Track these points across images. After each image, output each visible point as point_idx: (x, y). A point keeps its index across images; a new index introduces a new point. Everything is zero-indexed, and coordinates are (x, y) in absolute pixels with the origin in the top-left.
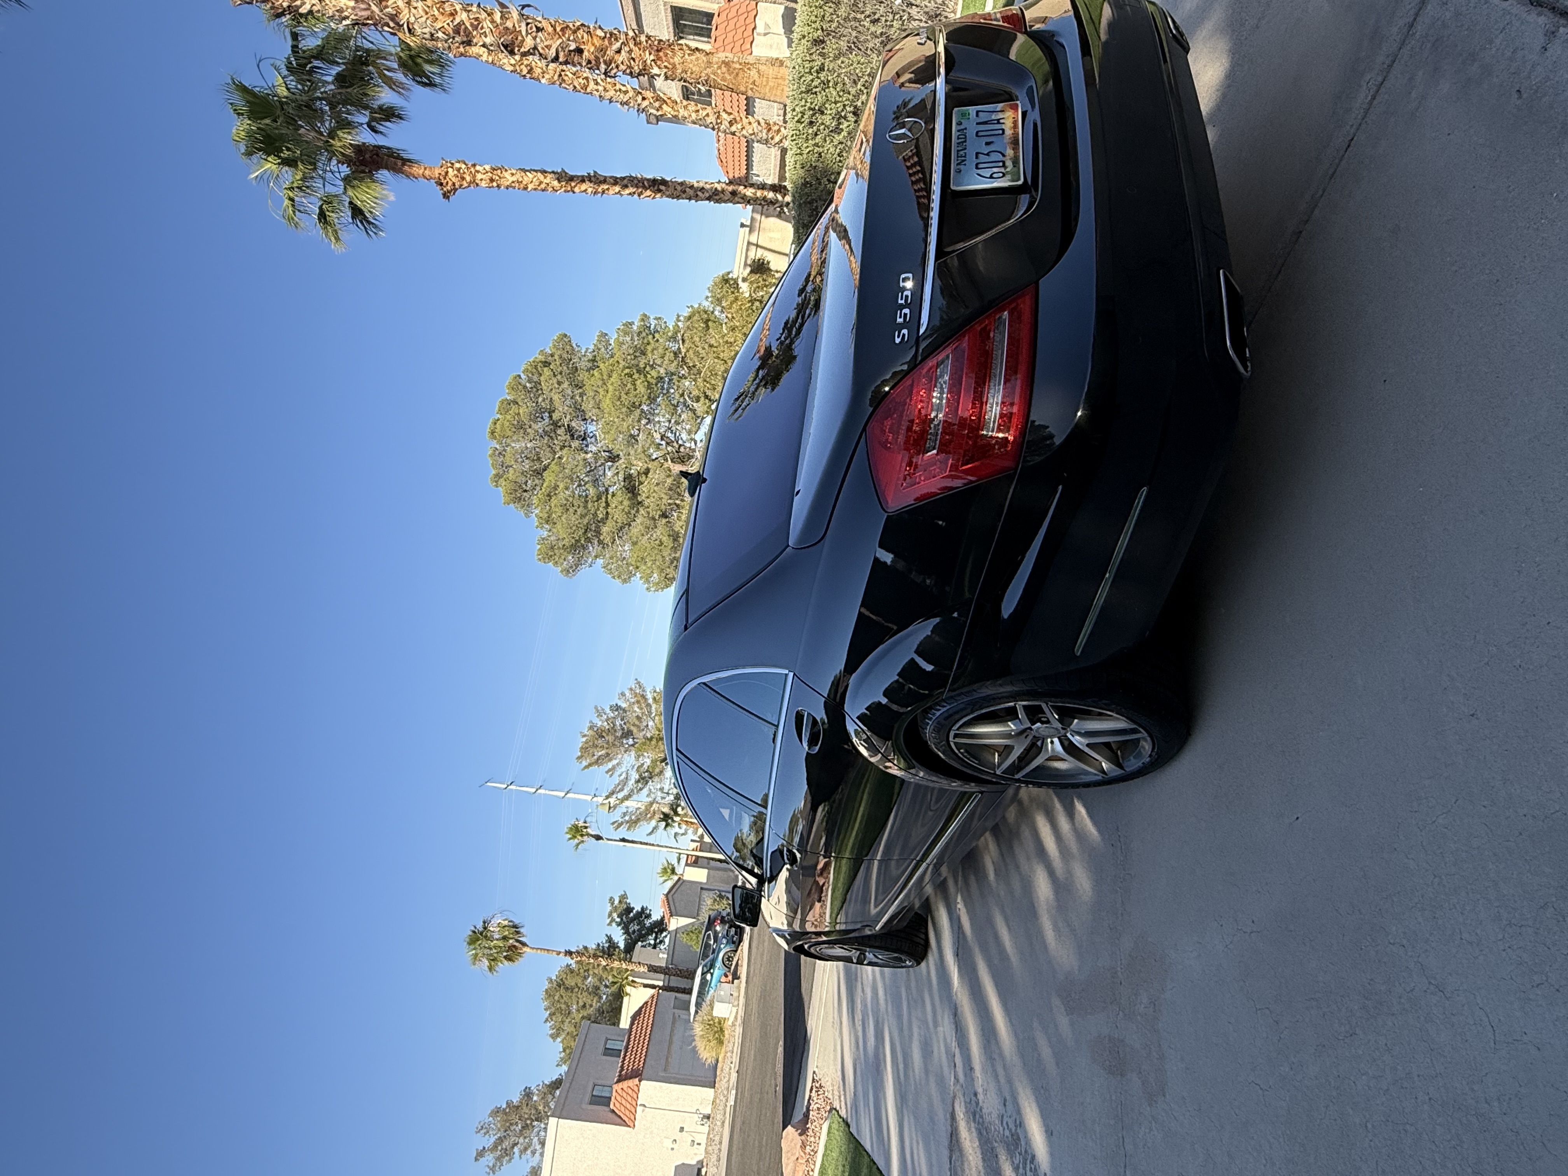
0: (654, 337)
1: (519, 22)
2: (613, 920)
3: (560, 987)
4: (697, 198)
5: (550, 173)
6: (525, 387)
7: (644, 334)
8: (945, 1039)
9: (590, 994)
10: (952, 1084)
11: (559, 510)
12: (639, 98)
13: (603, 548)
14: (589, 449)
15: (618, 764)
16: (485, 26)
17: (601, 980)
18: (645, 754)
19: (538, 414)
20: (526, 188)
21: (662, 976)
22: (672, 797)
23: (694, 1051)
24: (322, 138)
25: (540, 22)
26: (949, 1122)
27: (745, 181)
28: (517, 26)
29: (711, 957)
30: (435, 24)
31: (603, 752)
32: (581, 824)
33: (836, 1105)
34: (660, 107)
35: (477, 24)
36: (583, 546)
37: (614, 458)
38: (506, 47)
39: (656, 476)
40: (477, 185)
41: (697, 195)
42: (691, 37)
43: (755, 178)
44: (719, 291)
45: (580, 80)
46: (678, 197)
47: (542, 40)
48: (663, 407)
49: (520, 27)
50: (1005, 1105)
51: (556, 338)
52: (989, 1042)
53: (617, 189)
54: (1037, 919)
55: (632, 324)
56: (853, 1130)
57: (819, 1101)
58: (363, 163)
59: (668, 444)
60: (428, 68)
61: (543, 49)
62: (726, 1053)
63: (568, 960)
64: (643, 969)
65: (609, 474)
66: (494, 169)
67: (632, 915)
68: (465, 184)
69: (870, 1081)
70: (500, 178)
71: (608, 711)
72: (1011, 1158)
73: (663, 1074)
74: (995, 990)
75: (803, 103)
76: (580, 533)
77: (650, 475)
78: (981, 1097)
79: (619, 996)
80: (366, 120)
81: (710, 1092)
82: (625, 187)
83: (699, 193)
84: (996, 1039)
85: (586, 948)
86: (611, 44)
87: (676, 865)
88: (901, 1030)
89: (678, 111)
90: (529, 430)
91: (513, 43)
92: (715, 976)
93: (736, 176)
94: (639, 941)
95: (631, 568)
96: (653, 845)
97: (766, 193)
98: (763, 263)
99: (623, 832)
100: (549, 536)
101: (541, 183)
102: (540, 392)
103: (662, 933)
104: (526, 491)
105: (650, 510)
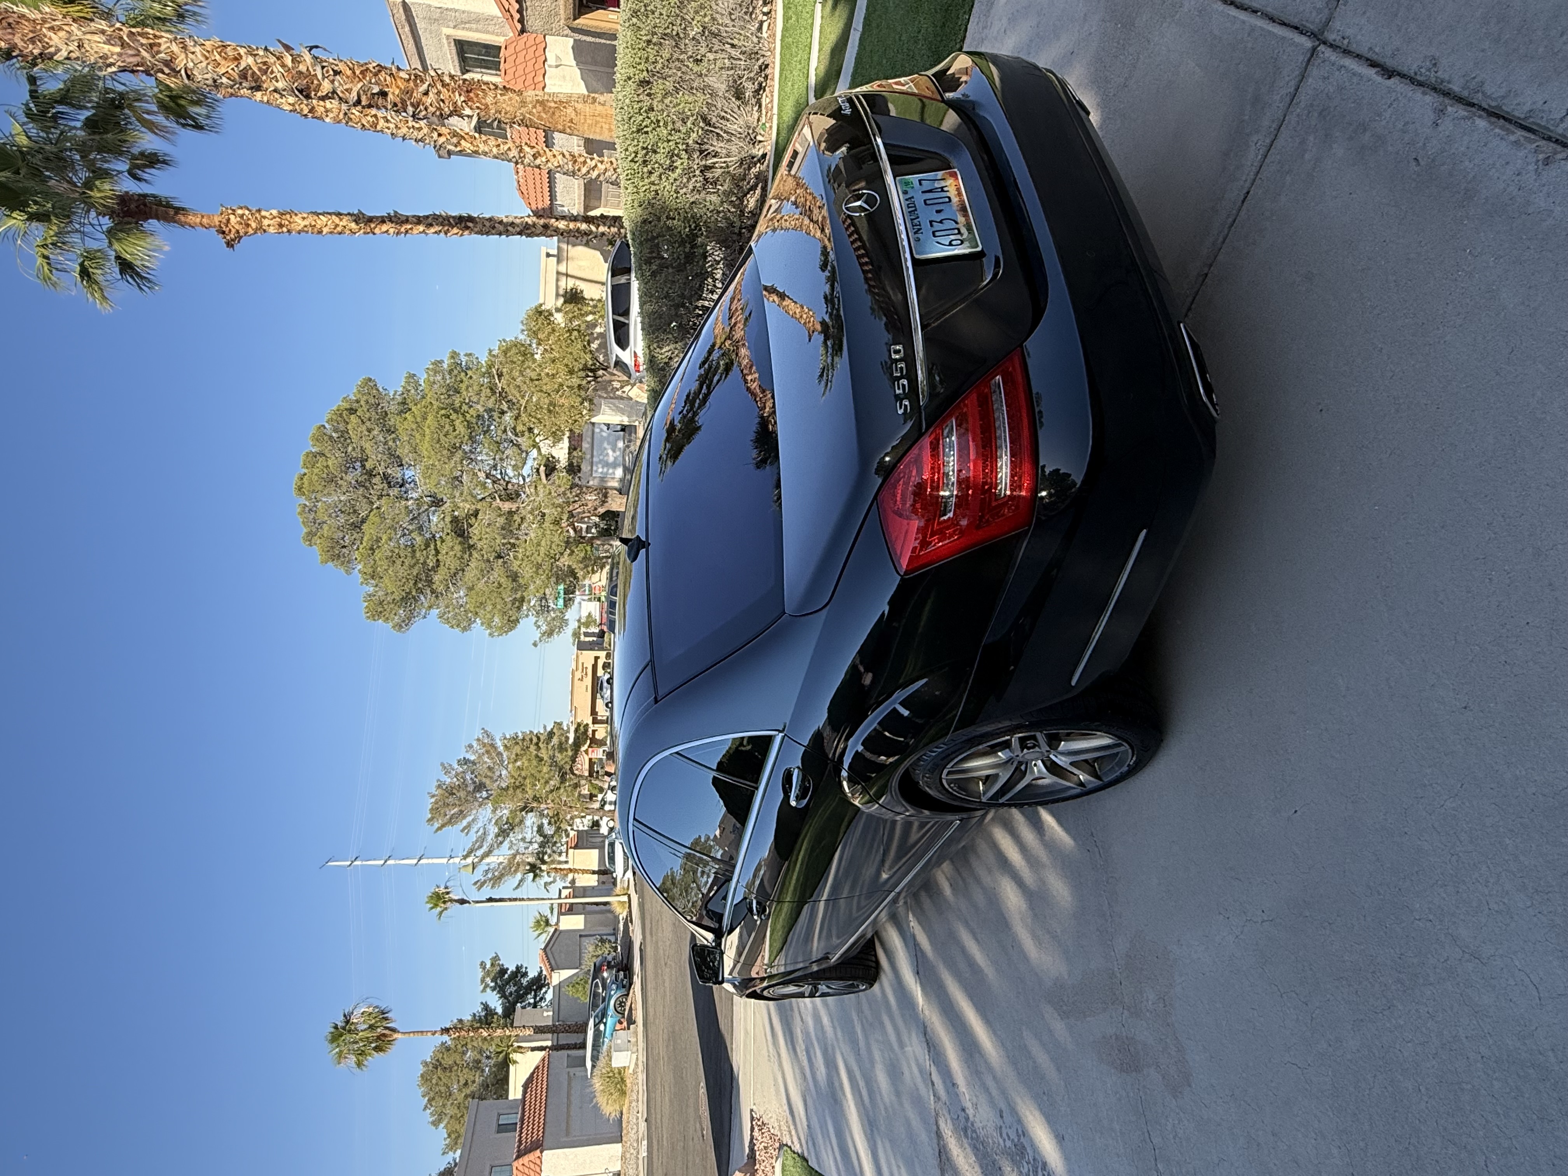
0: (467, 374)
1: (313, 65)
2: (487, 986)
3: (437, 1068)
4: (507, 233)
5: (346, 215)
6: (331, 437)
7: (456, 372)
8: (917, 1060)
9: (471, 1069)
10: (932, 1102)
11: (385, 564)
12: (435, 135)
13: (437, 597)
14: (410, 496)
15: (473, 820)
16: (275, 70)
17: (481, 1052)
18: (503, 805)
19: (348, 464)
20: (320, 232)
21: (550, 1036)
22: (536, 846)
23: (596, 1108)
24: (78, 189)
25: (337, 65)
26: (935, 1141)
27: (549, 212)
28: (310, 69)
29: (601, 1006)
30: (217, 70)
31: (456, 810)
32: (442, 890)
33: (786, 1140)
34: (459, 143)
35: (266, 68)
36: (414, 597)
37: (437, 502)
38: (301, 91)
39: (485, 517)
40: (265, 231)
41: (508, 230)
42: (479, 70)
43: (560, 208)
44: (534, 324)
45: (369, 118)
46: (487, 233)
47: (340, 84)
48: (486, 445)
49: (314, 70)
50: (1002, 1117)
51: (360, 383)
52: (971, 1056)
53: (421, 228)
54: (1010, 929)
55: (441, 362)
56: (813, 1163)
57: (764, 1139)
58: (128, 214)
59: (494, 482)
60: (194, 110)
61: (342, 92)
62: (630, 1103)
63: (446, 1038)
64: (529, 1032)
65: (435, 519)
66: (282, 214)
67: (506, 976)
68: (251, 231)
69: (827, 1111)
70: (290, 222)
71: (456, 766)
72: (1018, 1168)
73: (565, 1139)
74: (971, 1004)
75: (635, 143)
76: (411, 584)
77: (480, 517)
78: (970, 1112)
79: (505, 1064)
80: (127, 167)
81: (617, 1148)
82: (430, 225)
83: (510, 228)
84: (980, 1052)
85: (460, 1021)
86: (416, 85)
87: (549, 916)
88: (858, 1053)
89: (478, 146)
90: (340, 482)
91: (308, 88)
92: (608, 1025)
93: (540, 208)
94: (517, 1002)
95: (470, 615)
96: (523, 899)
97: (579, 225)
98: (576, 292)
99: (487, 892)
100: (376, 592)
101: (337, 226)
102: (349, 441)
103: (541, 989)
104: (344, 547)
105: (484, 552)
